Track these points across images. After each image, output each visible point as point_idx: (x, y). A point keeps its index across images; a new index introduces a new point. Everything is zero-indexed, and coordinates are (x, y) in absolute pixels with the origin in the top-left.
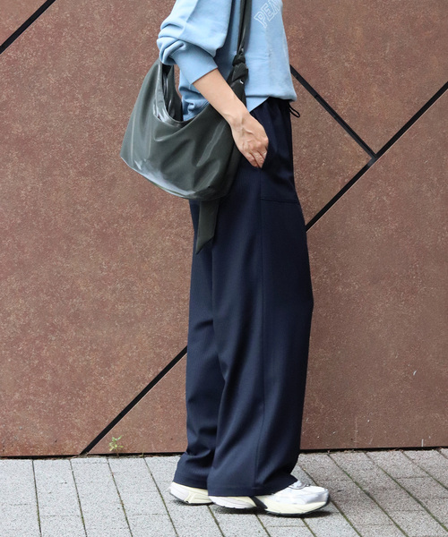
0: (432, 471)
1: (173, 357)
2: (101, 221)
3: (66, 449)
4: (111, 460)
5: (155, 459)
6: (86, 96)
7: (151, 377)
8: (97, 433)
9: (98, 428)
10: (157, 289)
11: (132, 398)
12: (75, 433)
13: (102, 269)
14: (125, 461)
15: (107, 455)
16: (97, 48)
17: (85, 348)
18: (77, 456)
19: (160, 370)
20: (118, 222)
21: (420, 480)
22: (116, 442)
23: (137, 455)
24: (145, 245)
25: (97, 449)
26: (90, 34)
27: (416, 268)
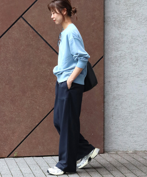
0: (98, 160)
1: (30, 131)
2: (11, 97)
3: (3, 156)
4: (15, 158)
5: (26, 158)
6: (7, 64)
7: (25, 137)
8: (11, 152)
9: (11, 150)
10: (26, 114)
11: (20, 142)
12: (5, 152)
13: (12, 109)
14: (19, 159)
15: (14, 157)
16: (10, 52)
17: (8, 130)
18: (6, 158)
19: (27, 135)
20: (16, 97)
21: (95, 163)
22: (16, 154)
23: (21, 157)
24: (23, 102)
25: (11, 155)
26: (8, 48)
27: (93, 107)
